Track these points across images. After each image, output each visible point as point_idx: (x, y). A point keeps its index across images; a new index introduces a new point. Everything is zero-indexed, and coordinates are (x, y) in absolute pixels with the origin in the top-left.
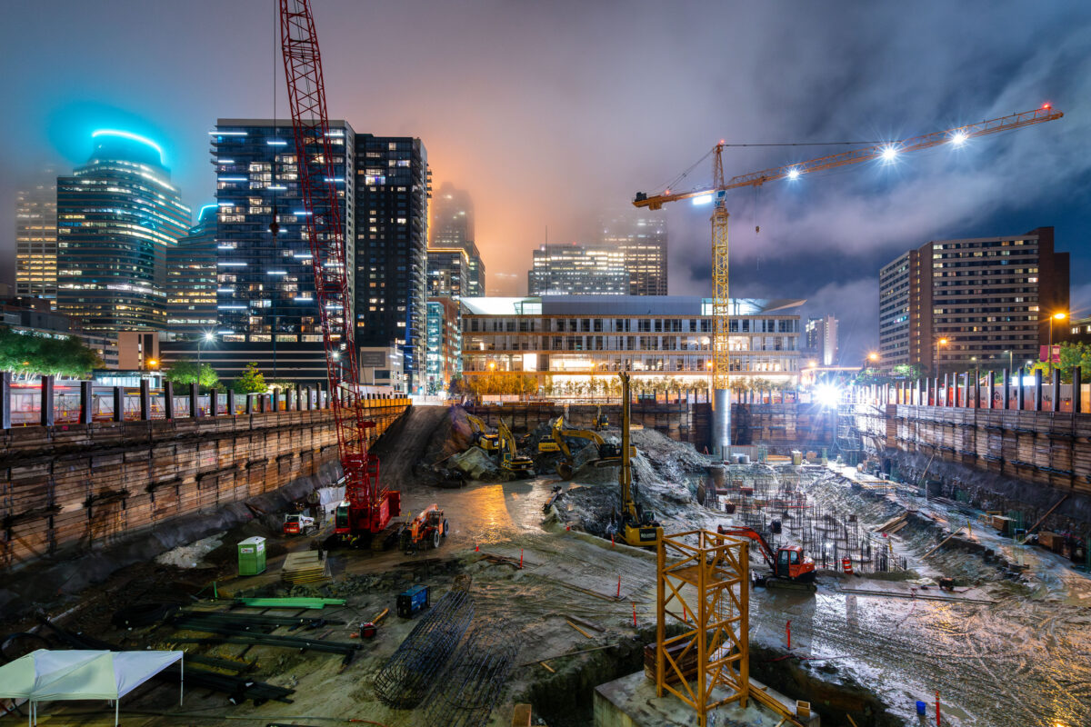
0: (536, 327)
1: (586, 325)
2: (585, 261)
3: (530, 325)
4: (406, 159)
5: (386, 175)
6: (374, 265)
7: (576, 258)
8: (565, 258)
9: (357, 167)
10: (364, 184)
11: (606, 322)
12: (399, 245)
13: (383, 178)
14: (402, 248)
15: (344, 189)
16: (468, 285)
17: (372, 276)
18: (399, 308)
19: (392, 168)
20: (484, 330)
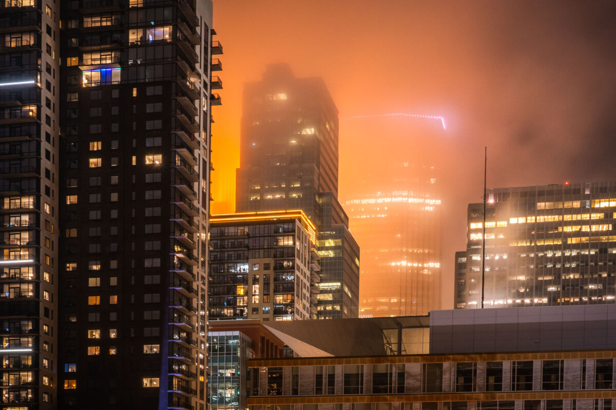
0: (409, 382)
1: (523, 373)
2: (589, 223)
3: (395, 378)
4: (163, 25)
5: (121, 62)
6: (96, 258)
7: (568, 218)
8: (541, 219)
9: (65, 51)
10: (77, 87)
11: (572, 366)
12: (148, 212)
13: (117, 70)
14: (153, 220)
15: (36, 100)
16: (313, 290)
17: (93, 282)
18: (146, 349)
19: (134, 46)
20: (295, 392)
